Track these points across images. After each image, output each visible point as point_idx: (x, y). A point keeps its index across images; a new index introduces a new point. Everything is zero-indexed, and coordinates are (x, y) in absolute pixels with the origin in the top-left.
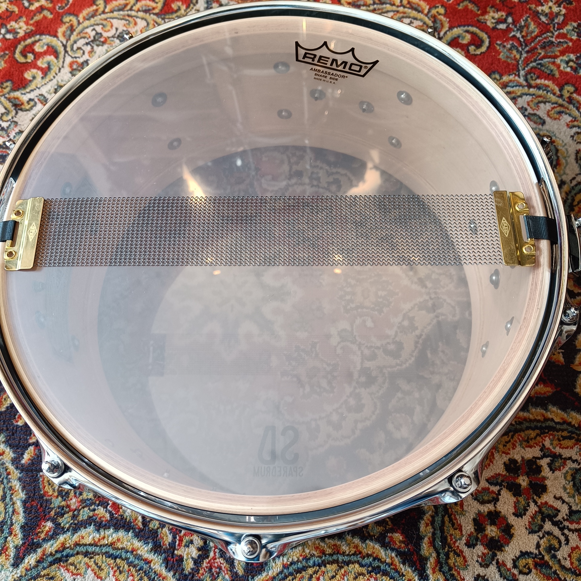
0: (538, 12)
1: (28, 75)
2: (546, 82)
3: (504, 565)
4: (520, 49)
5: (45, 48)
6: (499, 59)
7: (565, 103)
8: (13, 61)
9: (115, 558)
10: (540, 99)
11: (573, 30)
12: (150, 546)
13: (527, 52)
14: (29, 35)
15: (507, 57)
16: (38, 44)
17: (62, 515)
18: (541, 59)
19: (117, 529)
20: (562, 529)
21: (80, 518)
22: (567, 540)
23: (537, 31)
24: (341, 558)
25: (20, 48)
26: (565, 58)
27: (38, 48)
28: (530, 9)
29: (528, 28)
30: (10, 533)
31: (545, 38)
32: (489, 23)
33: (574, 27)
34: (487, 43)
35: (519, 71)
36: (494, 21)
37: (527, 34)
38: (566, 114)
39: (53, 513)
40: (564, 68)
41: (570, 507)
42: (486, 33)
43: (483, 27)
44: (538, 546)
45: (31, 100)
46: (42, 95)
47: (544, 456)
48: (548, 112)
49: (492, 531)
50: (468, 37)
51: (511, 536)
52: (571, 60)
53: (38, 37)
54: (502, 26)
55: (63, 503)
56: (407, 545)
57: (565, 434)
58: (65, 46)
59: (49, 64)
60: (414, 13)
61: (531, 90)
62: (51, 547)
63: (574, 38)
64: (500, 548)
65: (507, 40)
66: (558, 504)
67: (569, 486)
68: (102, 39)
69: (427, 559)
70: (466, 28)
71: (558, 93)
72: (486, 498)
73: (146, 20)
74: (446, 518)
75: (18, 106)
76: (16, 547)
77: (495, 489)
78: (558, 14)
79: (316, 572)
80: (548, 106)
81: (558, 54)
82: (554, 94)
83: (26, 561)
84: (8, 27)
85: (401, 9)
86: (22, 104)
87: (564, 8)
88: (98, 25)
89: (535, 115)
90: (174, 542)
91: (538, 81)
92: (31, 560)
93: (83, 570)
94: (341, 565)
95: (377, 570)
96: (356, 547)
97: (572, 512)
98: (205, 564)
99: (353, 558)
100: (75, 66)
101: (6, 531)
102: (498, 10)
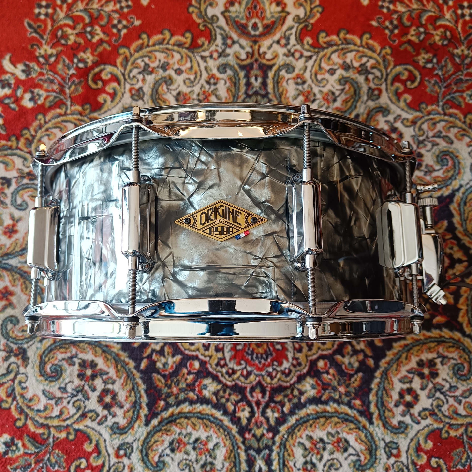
0: (454, 54)
1: (101, 99)
2: (456, 111)
3: (414, 415)
4: (440, 84)
5: (109, 76)
6: (426, 93)
7: (466, 128)
8: (87, 87)
9: (202, 419)
10: (451, 125)
12: (222, 412)
13: (445, 87)
14: (96, 64)
15: (432, 91)
16: (103, 73)
17: (169, 397)
19: (202, 404)
20: (445, 396)
21: (180, 398)
22: (447, 402)
23: (452, 70)
24: (327, 414)
25: (91, 76)
26: (469, 93)
27: (105, 76)
28: (449, 51)
29: (446, 68)
30: (141, 408)
31: (458, 76)
32: (420, 63)
34: (418, 79)
35: (438, 102)
36: (424, 61)
37: (446, 72)
38: (467, 136)
39: (163, 396)
40: (468, 100)
41: (450, 384)
42: (419, 71)
43: (416, 65)
44: (432, 405)
47: (439, 357)
48: (456, 134)
49: (408, 398)
50: (406, 73)
51: (418, 400)
53: (102, 67)
54: (429, 66)
55: (169, 391)
56: (363, 406)
57: (451, 344)
58: (123, 75)
59: (114, 89)
60: (370, 53)
61: (446, 117)
62: (165, 415)
64: (412, 407)
65: (432, 78)
66: (444, 383)
67: (451, 373)
68: (150, 69)
69: (373, 414)
70: (405, 67)
71: (463, 120)
72: (406, 381)
73: (180, 53)
74: (384, 392)
76: (145, 415)
77: (411, 376)
78: (467, 57)
79: (314, 423)
80: (455, 130)
81: (465, 89)
82: (460, 121)
83: (152, 422)
84: (79, 57)
85: (361, 49)
88: (145, 56)
89: (447, 136)
90: (235, 409)
91: (451, 110)
92: (155, 422)
93: (185, 426)
94: (327, 418)
95: (347, 420)
96: (335, 408)
97: (451, 387)
98: (253, 420)
99: (334, 415)
100: (133, 92)
101: (138, 407)
102: (427, 52)
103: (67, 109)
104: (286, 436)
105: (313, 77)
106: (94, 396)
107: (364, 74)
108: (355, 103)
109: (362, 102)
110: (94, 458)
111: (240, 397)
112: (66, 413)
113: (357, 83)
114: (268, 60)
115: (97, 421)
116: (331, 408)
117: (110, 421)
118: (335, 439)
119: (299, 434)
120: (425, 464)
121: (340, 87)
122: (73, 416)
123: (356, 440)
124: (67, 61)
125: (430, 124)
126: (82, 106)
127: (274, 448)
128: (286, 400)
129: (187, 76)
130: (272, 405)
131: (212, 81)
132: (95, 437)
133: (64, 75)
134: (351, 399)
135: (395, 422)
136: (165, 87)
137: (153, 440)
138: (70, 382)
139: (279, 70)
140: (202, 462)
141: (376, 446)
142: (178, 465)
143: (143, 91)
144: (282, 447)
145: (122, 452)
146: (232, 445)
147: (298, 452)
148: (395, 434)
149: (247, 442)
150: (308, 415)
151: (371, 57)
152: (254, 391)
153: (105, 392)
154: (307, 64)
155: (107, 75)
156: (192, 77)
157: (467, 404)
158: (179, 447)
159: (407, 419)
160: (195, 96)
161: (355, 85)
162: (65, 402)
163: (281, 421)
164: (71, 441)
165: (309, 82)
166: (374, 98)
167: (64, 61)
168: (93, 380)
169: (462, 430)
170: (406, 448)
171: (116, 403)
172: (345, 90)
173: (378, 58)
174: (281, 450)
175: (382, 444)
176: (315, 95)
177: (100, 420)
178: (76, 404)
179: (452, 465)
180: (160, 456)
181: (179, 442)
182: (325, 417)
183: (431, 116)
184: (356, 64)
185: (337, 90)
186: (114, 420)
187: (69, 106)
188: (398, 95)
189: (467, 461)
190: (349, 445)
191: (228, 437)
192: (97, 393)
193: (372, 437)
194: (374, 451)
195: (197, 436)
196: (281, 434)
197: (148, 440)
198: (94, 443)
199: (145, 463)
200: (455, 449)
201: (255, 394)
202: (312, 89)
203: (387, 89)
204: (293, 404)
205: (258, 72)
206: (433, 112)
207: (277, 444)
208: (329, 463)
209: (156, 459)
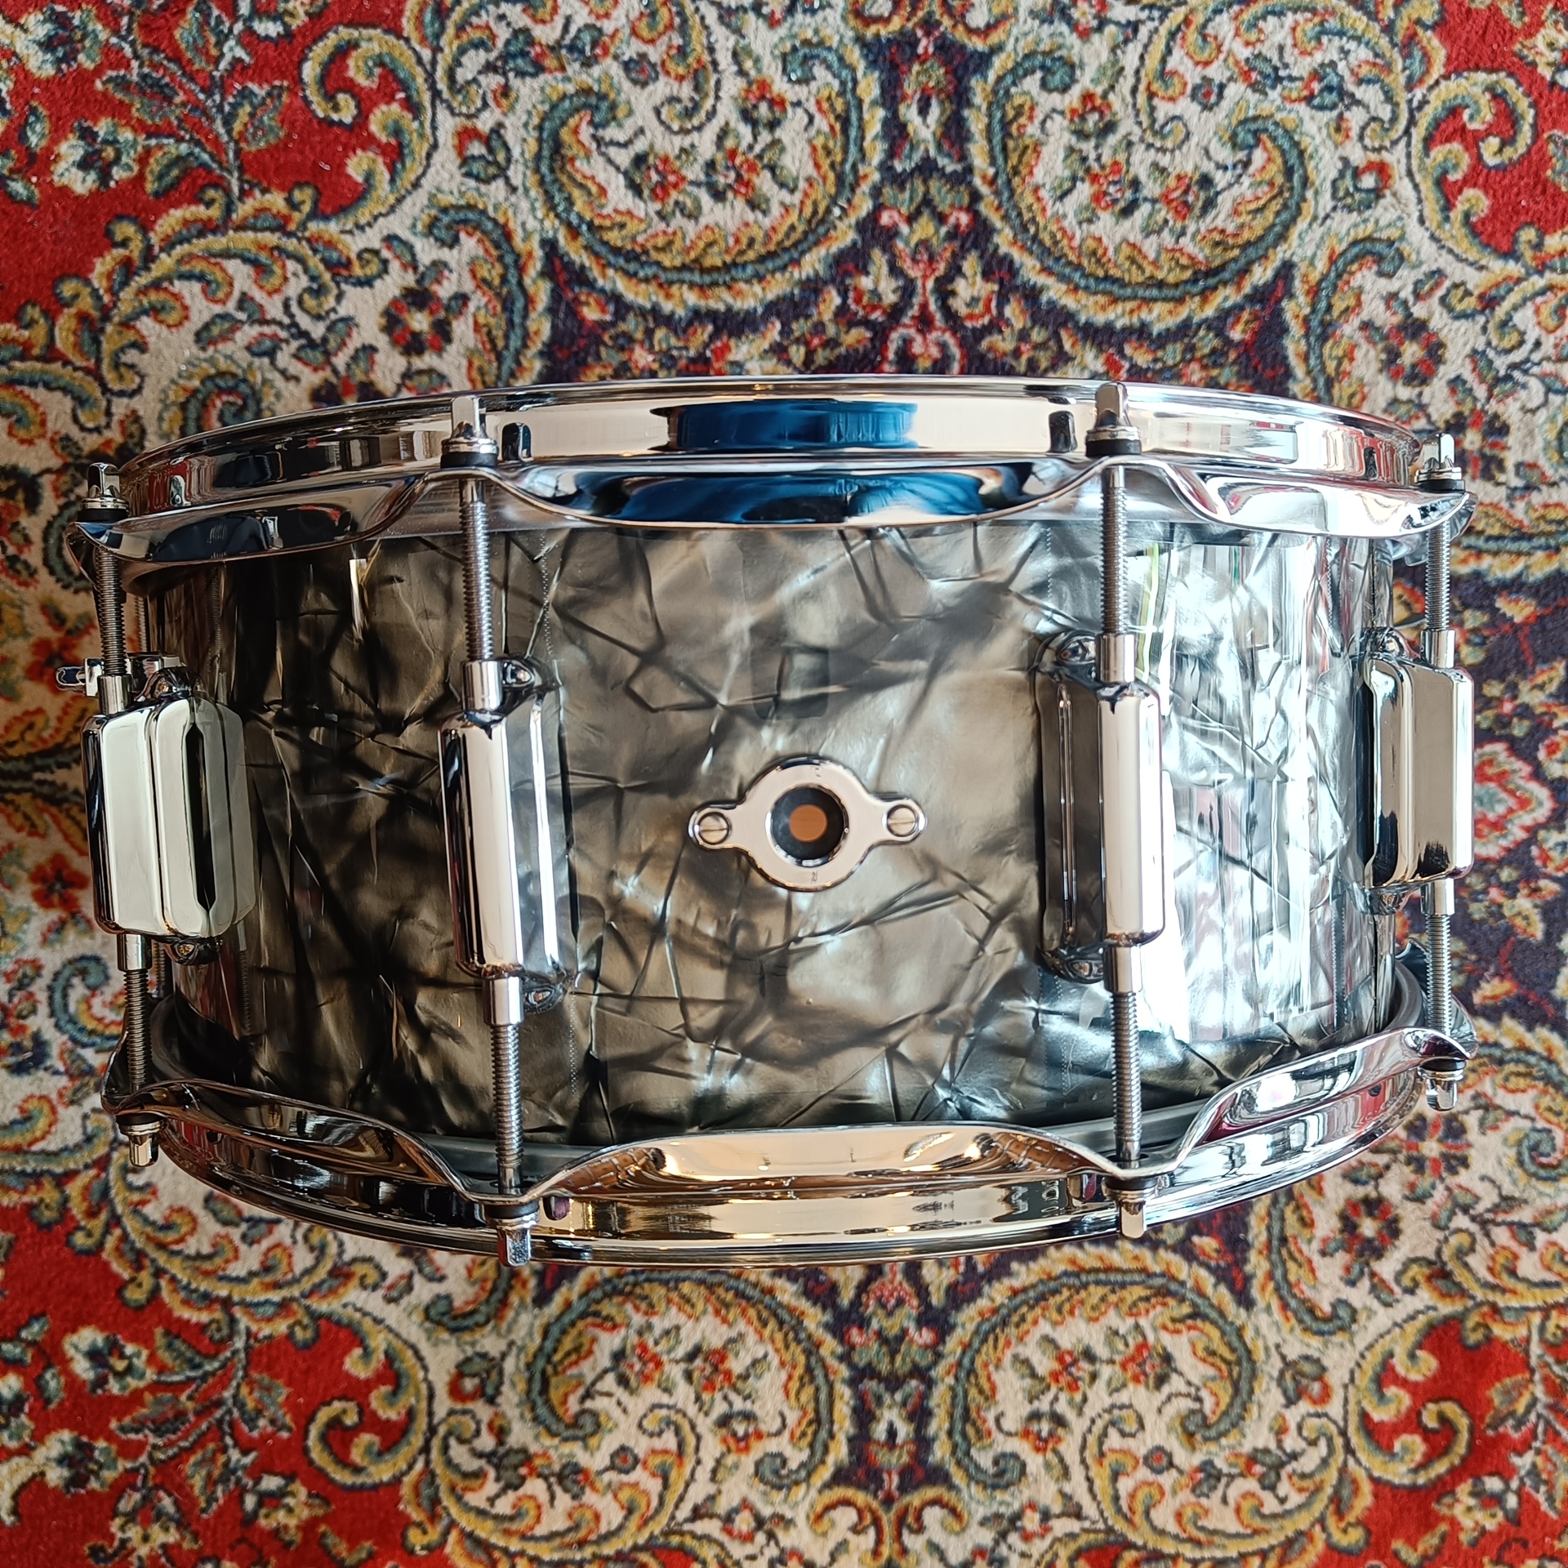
0: (180, 1526)
1: (1428, 1364)
2: (186, 1314)
3: (405, 267)
4: (236, 1413)
5: (1397, 1447)
6: (289, 1384)
7: (153, 1253)
8: (1473, 1406)
9: (1107, 278)
10: (207, 1266)
11: (101, 1466)
12: (1044, 298)
13: (220, 1403)
14: (1443, 1488)
15: (268, 1389)
16: (1418, 1457)
17: (1214, 351)
18: (190, 1380)
19: (1109, 328)
20: (295, 324)
21: (1179, 347)
22: (286, 306)
23: (188, 1468)
24: (697, 278)
25: (1461, 1447)
26: (133, 1383)
27: (1413, 1445)
28: (196, 1536)
29: (209, 1475)
30: (1306, 321)
31: (171, 1444)
32: (302, 1493)
33: (97, 1474)
34: (314, 1431)
35: (247, 1348)
36: (290, 1501)
37: (213, 1460)
38: (153, 1224)
39: (1232, 356)
40: (138, 1355)
41: (273, 362)
42: (311, 1462)
43: (320, 1485)
44: (340, 297)
45: (1411, 1291)
46: (1387, 1305)
48: (193, 1231)
49: (420, 322)
50: (356, 1455)
51: (386, 313)
52: (120, 1376)
53: (1421, 1480)
54: (271, 1483)
56: (576, 299)
58: (1349, 1450)
59: (1382, 1397)
60: (485, 1530)
61: (224, 1293)
62: (1227, 296)
63: (101, 1444)
64: (408, 293)
65: (264, 1438)
66: (295, 367)
67: (268, 399)
68: (1258, 1469)
69: (543, 274)
70: (359, 1480)
71: (163, 1283)
72: (425, 379)
73: (1154, 1528)
74: (500, 344)
75: (1439, 1274)
76: (1292, 296)
78: (131, 1517)
79: (742, 253)
80: (191, 1246)
81: (147, 1396)
82: (173, 1279)
83: (1269, 274)
84: (1500, 1515)
85: (515, 1545)
86: (1429, 1279)
87: (112, 1537)
88: (1274, 1516)
89: (226, 1223)
90: (1001, 307)
91: (204, 1317)
92: (1261, 275)
93: (1164, 257)
94: (696, 265)
95: (632, 256)
96: (668, 296)
97: (271, 354)
98: (941, 268)
99: (674, 276)
100: (1316, 1387)
101: (1314, 323)
102: (276, 1532)
103: (1542, 1329)
104: (837, 212)
105: (691, 1441)
106: (1455, 363)
107: (510, 1451)
108: (549, 1345)
109: (521, 1349)
110: (1456, 166)
111: (984, 344)
112: (1546, 311)
113: (536, 1419)
114: (847, 1503)
115: (1447, 283)
116: (683, 300)
117: (1404, 282)
118: (674, 195)
119: (793, 218)
120: (375, 104)
121: (598, 1404)
122: (1525, 300)
123: (603, 191)
124: (1541, 1497)
125: (284, 1267)
126: (1489, 1339)
127: (876, 177)
128: (831, 330)
129: (1130, 1443)
130: (877, 316)
131: (1045, 1427)
132: (1455, 230)
133: (1549, 1449)
134: (613, 324)
135: (470, 245)
136: (1208, 1404)
137: (1269, 215)
138: (1534, 411)
139: (809, 1469)
140: (1112, 140)
141: (537, 170)
142: (1188, 136)
143: (1285, 1392)
144: (850, 178)
145: (1368, 181)
146: (1012, 192)
147: (796, 160)
148: (470, 207)
149: (966, 200)
150: (760, 278)
151: (481, 1513)
152: (935, 362)
153: (1420, 376)
154: (711, 1489)
155: (1405, 1449)
156: (1114, 1440)
157: (220, 295)
158: (1186, 192)
159: (427, 252)
160: (1106, 1371)
161: (542, 1411)
162: (1548, 348)
163: (851, 262)
164: (1530, 224)
165: (705, 1425)
166: (478, 1365)
167: (1551, 1499)
168: (1458, 415)
169: (244, 209)
170: (437, 158)
171: (1385, 338)
172: (581, 1391)
173: (454, 1511)
174: (854, 167)
175: (516, 174)
176: (689, 1376)
177: (1437, 285)
178: (1514, 338)
179: (285, 98)
180: (1246, 164)
181: (1183, 209)
182: (704, 271)
183: (276, 1296)
184: (535, 1487)
185: (609, 1395)
186: (1393, 285)
187: (1535, 1337)
188: (392, 1376)
189: (234, 106)
190: (626, 174)
191: (1027, 216)
192: (1446, 372)
193: (549, 197)
194: (546, 153)
195: (1127, 224)
196: (852, 220)
197: (1285, 216)
198: (1456, 215)
199: (1296, 144)
200: (272, 150)
201: (935, 352)
202: (698, 1399)
203: (431, 1396)
204: (808, 317)
205: (883, 1458)
206: (270, 1310)
207: (865, 187)
208: (696, 122)
209: (1259, 156)
